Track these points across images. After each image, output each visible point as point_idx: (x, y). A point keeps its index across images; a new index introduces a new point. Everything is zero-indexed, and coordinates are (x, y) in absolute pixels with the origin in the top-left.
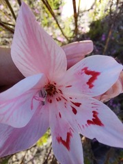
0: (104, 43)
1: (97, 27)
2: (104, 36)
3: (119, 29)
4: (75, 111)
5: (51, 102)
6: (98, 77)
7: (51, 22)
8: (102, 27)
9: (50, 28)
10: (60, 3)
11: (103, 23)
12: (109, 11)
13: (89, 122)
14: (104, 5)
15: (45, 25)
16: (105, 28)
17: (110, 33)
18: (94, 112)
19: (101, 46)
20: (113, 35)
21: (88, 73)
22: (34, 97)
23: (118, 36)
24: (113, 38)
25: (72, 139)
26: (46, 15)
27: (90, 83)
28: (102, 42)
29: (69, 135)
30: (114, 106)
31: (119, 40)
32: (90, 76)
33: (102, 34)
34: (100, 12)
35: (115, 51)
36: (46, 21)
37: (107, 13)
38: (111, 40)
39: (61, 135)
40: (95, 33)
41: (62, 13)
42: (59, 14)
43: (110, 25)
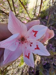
0: (47, 20)
1: (44, 13)
2: (47, 17)
3: (53, 14)
4: (31, 46)
5: (23, 43)
6: (37, 33)
7: (23, 11)
8: (46, 13)
9: (23, 14)
10: (27, 2)
11: (47, 11)
12: (49, 6)
13: (35, 49)
14: (47, 3)
15: (20, 12)
16: (47, 13)
17: (50, 16)
18: (37, 45)
19: (46, 22)
20: (51, 16)
21: (34, 32)
22: (16, 41)
23: (53, 17)
24: (51, 18)
25: (30, 55)
26: (21, 8)
27: (35, 35)
28: (46, 20)
29: (29, 54)
30: (52, 48)
31: (54, 19)
32: (35, 33)
33: (46, 16)
34: (45, 6)
35: (52, 24)
36: (21, 11)
37: (48, 7)
38: (50, 19)
39: (26, 54)
40: (43, 16)
41: (28, 7)
42: (27, 8)
43: (50, 12)
